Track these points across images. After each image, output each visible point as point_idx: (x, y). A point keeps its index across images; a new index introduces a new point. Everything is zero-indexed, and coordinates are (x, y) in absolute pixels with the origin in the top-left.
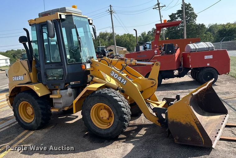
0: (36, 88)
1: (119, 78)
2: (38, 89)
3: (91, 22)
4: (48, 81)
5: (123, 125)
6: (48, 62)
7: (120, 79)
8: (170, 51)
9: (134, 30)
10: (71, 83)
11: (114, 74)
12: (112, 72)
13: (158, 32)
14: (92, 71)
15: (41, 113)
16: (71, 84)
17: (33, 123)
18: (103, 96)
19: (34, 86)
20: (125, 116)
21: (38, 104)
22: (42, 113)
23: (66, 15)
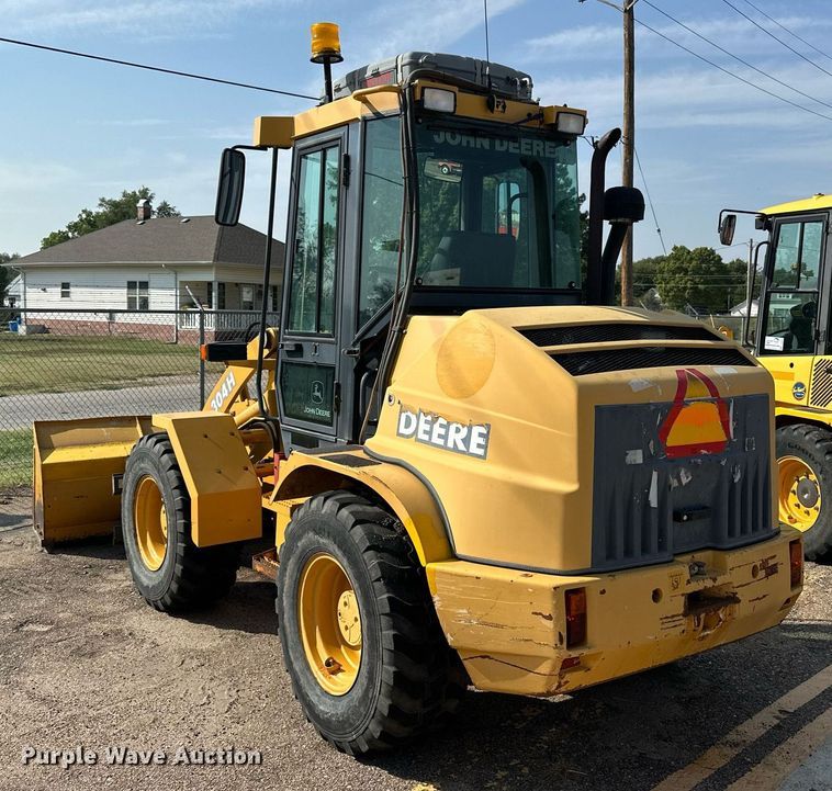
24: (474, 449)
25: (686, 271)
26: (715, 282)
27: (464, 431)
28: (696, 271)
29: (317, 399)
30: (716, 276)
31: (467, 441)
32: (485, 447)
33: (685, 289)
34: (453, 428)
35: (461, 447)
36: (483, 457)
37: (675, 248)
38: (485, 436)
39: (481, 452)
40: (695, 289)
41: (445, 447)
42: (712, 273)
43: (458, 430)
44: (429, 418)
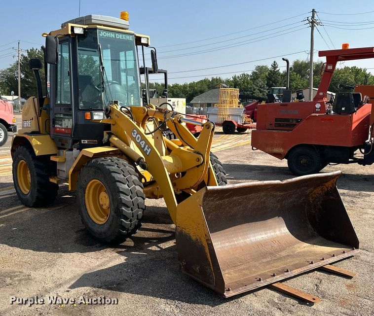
0: (35, 141)
1: (142, 142)
2: (39, 143)
3: (143, 41)
4: (56, 134)
5: (120, 223)
6: (59, 102)
7: (144, 144)
8: (343, 109)
9: (283, 59)
10: (82, 141)
11: (136, 135)
12: (135, 130)
13: (330, 67)
14: (113, 125)
15: (36, 182)
16: (82, 143)
17: (28, 196)
18: (98, 168)
19: (34, 139)
20: (124, 209)
21: (34, 167)
22: (38, 181)
23: (84, 29)
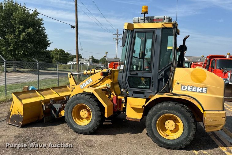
24: (203, 92)
25: (58, 54)
26: (64, 57)
27: (201, 89)
28: (60, 54)
29: (144, 84)
30: (64, 56)
31: (202, 90)
32: (206, 91)
33: (58, 58)
34: (198, 88)
35: (201, 91)
36: (206, 93)
37: (55, 49)
38: (206, 89)
39: (205, 92)
40: (60, 58)
41: (196, 92)
42: (63, 55)
43: (199, 89)
44: (191, 87)
